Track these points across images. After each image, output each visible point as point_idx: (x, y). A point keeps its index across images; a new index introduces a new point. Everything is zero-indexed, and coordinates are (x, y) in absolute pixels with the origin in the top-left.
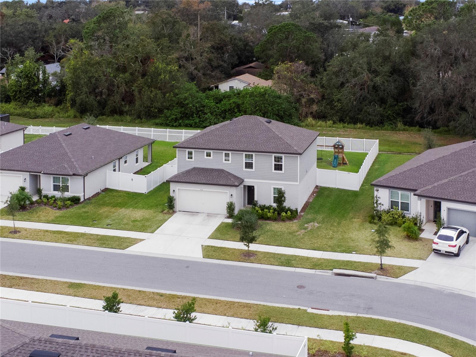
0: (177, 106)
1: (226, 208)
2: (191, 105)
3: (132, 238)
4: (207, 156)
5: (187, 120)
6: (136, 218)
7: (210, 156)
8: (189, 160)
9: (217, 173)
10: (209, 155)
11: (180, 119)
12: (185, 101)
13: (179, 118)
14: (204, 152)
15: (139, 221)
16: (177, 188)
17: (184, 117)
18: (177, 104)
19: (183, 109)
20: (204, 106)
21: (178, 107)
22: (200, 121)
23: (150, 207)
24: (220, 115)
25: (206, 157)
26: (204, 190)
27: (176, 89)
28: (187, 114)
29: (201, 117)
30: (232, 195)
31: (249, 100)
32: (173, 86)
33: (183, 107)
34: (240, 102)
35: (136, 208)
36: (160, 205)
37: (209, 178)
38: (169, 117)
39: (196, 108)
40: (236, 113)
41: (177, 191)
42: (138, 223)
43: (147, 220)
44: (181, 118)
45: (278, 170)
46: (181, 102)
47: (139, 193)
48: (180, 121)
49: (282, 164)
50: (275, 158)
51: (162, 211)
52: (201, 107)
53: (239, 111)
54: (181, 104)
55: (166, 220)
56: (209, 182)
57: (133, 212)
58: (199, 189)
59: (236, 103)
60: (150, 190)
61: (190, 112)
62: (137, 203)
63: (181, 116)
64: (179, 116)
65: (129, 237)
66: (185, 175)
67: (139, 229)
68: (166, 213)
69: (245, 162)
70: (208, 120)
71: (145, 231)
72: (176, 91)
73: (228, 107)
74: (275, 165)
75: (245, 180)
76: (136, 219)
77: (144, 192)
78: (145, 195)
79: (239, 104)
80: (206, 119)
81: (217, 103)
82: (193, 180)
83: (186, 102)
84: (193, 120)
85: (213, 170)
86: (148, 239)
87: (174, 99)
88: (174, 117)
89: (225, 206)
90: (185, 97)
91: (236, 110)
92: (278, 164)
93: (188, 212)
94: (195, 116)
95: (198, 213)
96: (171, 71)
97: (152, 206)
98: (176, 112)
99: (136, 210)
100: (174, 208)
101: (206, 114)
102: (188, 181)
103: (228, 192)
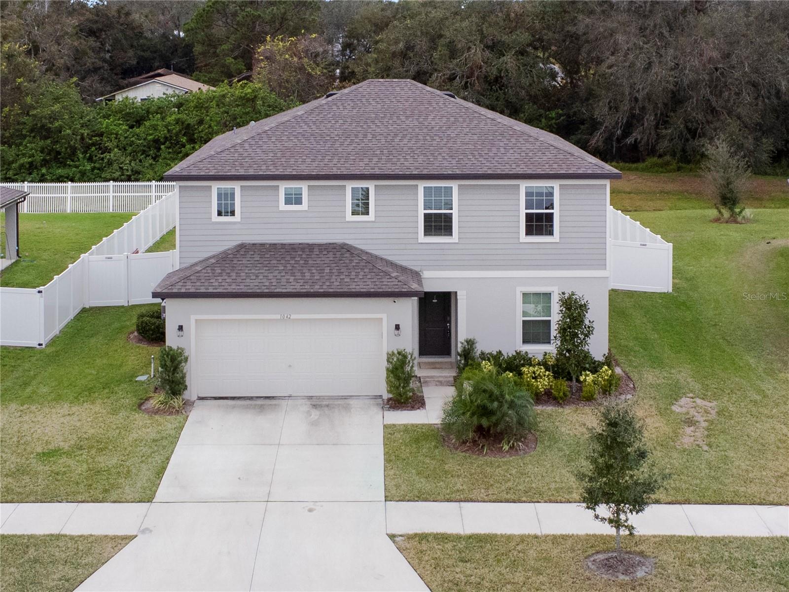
0: (33, 135)
1: (384, 374)
2: (68, 131)
3: (72, 538)
4: (288, 201)
5: (59, 167)
6: (47, 443)
7: (299, 201)
8: (223, 219)
9: (331, 255)
10: (294, 199)
11: (42, 166)
12: (51, 123)
13: (39, 164)
14: (277, 188)
15: (68, 454)
16: (193, 318)
17: (50, 160)
18: (32, 131)
19: (49, 141)
20: (101, 135)
21: (34, 137)
22: (93, 169)
23: (86, 393)
24: (144, 152)
25: (283, 206)
26: (293, 317)
27: (27, 95)
28: (59, 153)
29: (94, 158)
30: (397, 327)
31: (217, 114)
32: (18, 88)
33: (46, 138)
34: (192, 121)
35: (30, 399)
36: (119, 382)
37: (307, 275)
38: (13, 162)
39: (82, 139)
40: (184, 146)
41: (191, 328)
42: (64, 460)
43: (102, 446)
44: (45, 163)
45: (537, 234)
46: (43, 126)
47: (15, 348)
48: (44, 171)
49: (552, 214)
50: (528, 194)
51: (140, 405)
52: (95, 136)
53: (192, 141)
54: (42, 131)
55: (174, 440)
56: (317, 288)
57: (26, 418)
58: (278, 317)
59: (183, 123)
60: (51, 336)
61: (66, 148)
62: (26, 384)
63: (44, 160)
64: (39, 157)
65: (55, 531)
66: (218, 271)
67: (82, 488)
68: (157, 412)
69: (425, 215)
70: (115, 166)
71: (114, 496)
72: (29, 100)
73: (162, 133)
74: (529, 217)
75: (426, 274)
76: (51, 447)
77: (34, 343)
78: (41, 352)
79: (189, 125)
80: (110, 163)
81: (132, 127)
82: (253, 285)
83: (57, 124)
84: (77, 167)
85: (311, 247)
86: (143, 531)
87: (25, 119)
88: (26, 160)
89: (383, 365)
90: (52, 111)
91: (184, 140)
92: (537, 214)
93: (233, 398)
94: (81, 156)
95: (273, 398)
96: (13, 56)
97: (91, 390)
98: (33, 148)
99: (33, 408)
100: (186, 388)
101: (108, 150)
102: (233, 288)
103: (384, 316)
